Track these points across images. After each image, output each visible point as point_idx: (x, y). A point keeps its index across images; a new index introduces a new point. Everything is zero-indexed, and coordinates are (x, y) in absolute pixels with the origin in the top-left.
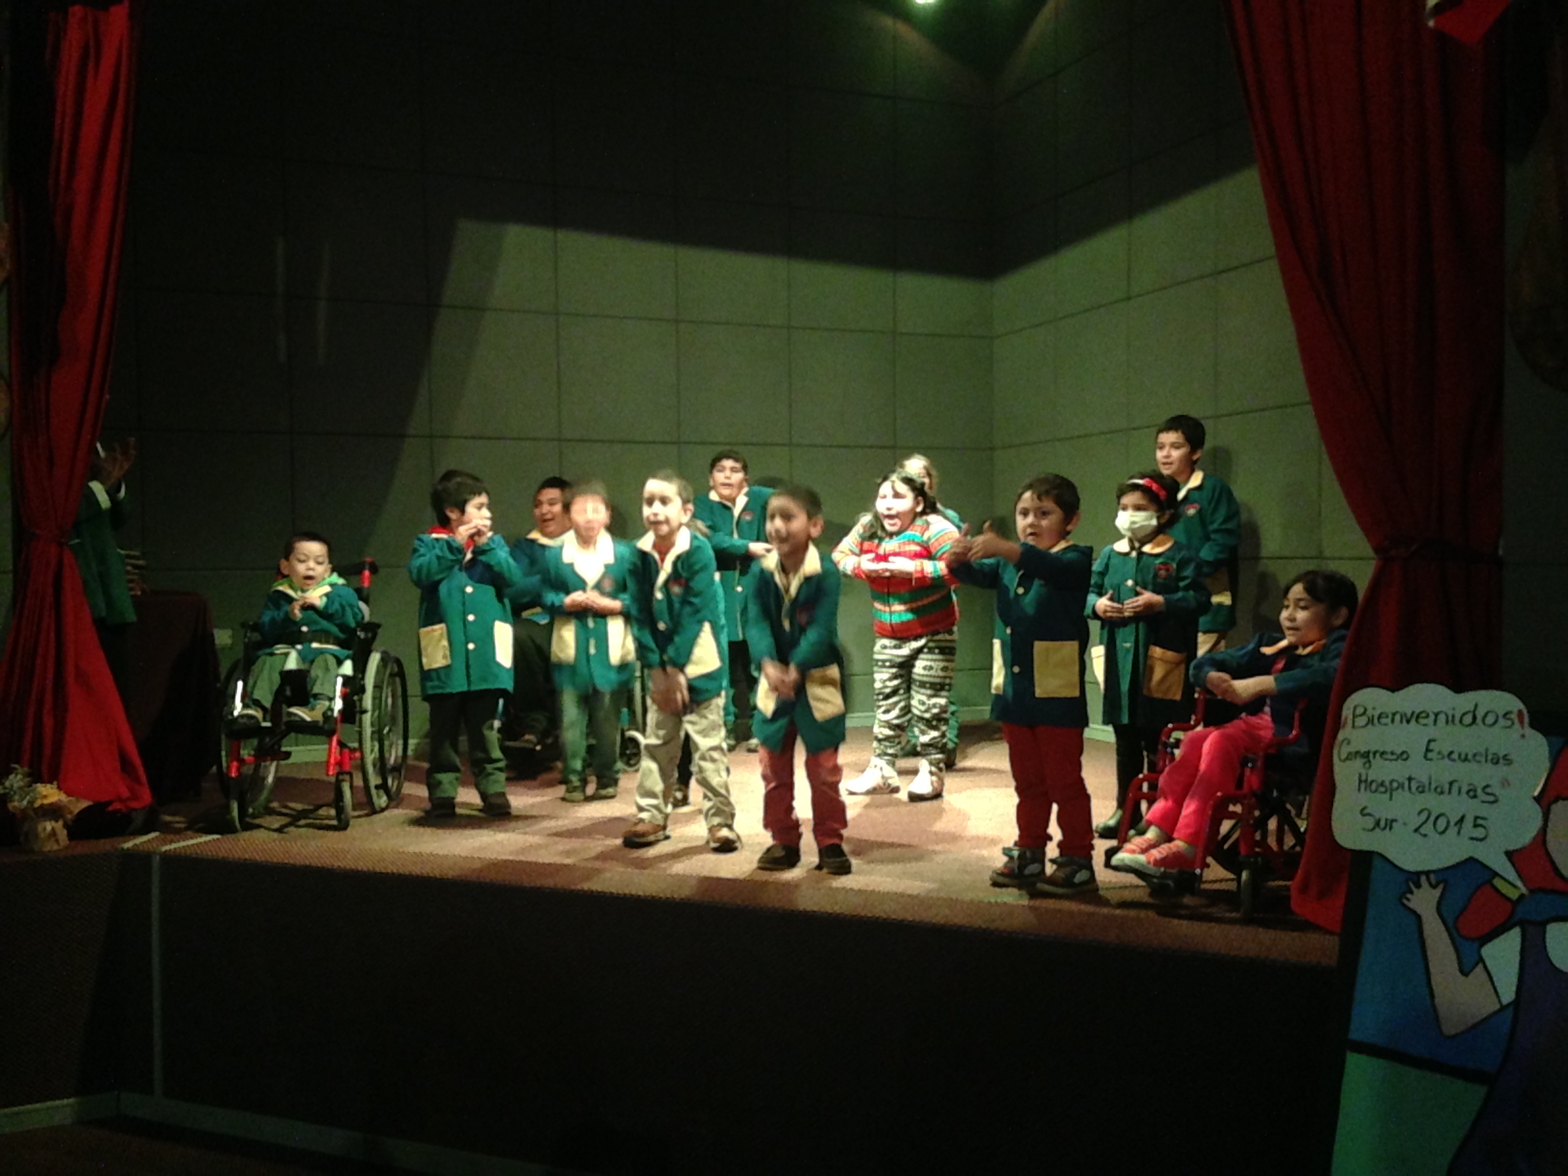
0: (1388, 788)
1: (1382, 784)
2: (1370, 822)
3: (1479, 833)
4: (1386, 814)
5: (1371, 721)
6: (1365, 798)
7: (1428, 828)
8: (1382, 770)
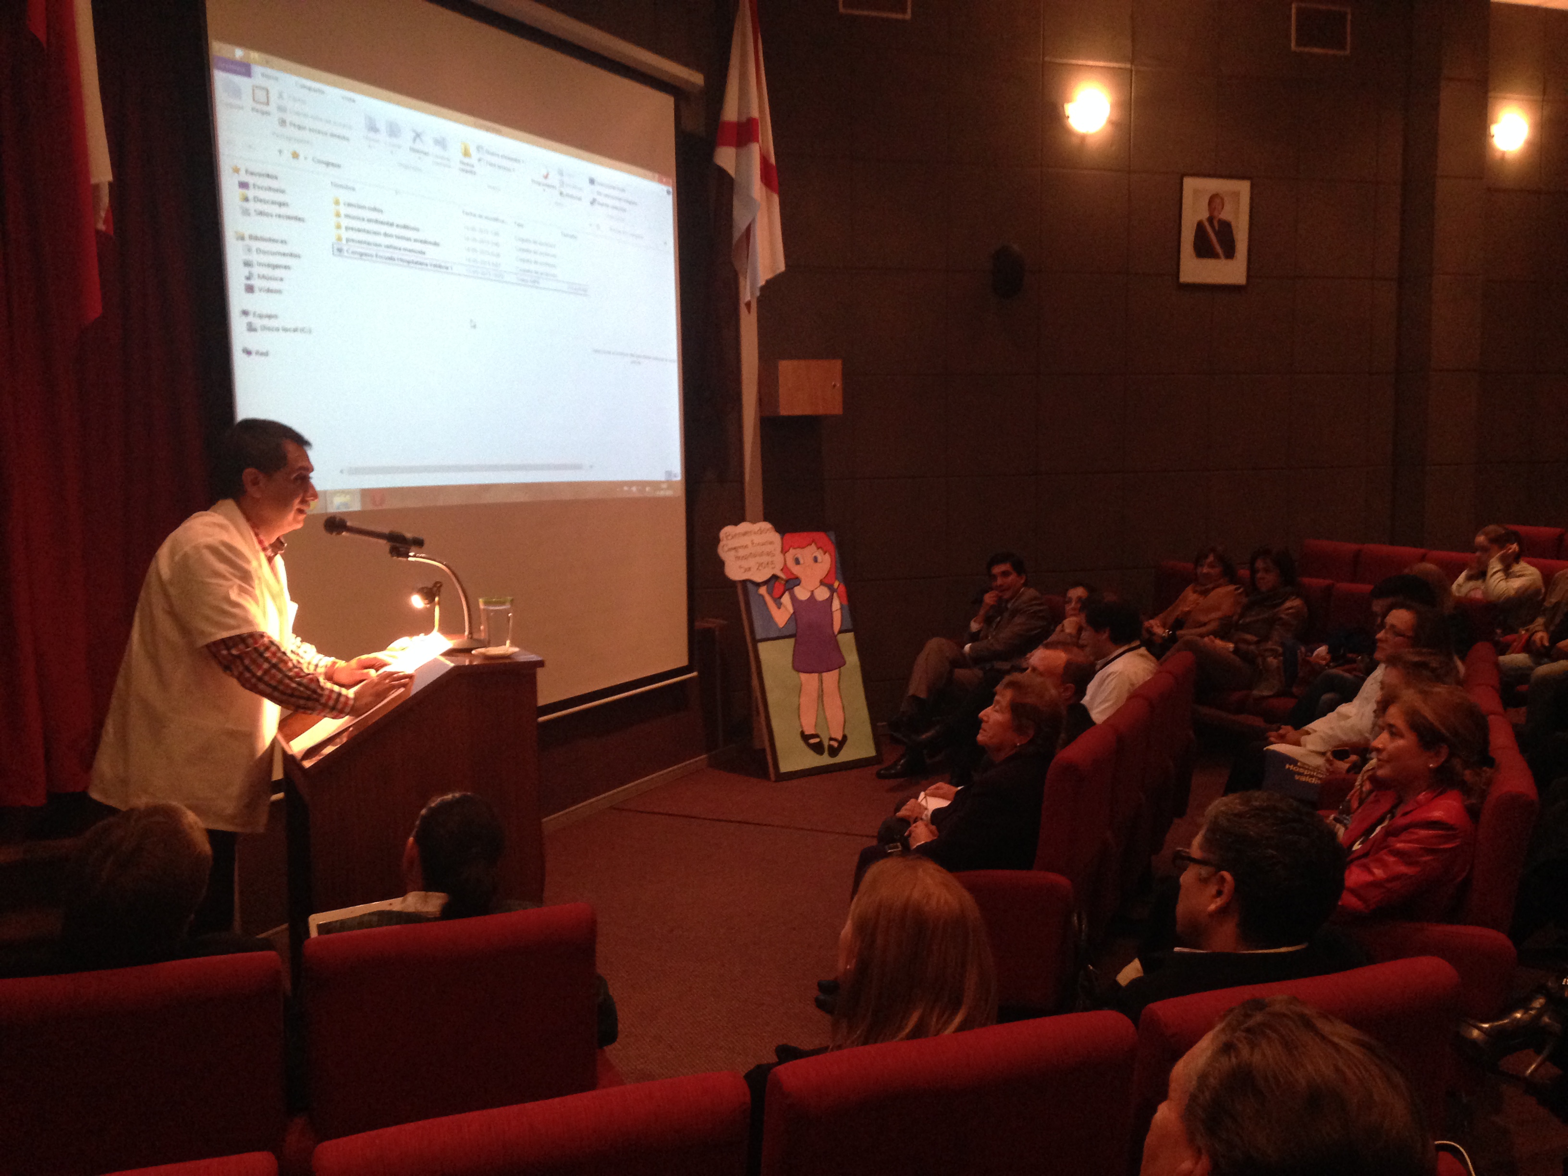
0: (745, 558)
1: (743, 557)
2: (743, 570)
3: (773, 566)
4: (746, 566)
5: (733, 538)
6: (739, 563)
7: (760, 568)
8: (742, 552)
